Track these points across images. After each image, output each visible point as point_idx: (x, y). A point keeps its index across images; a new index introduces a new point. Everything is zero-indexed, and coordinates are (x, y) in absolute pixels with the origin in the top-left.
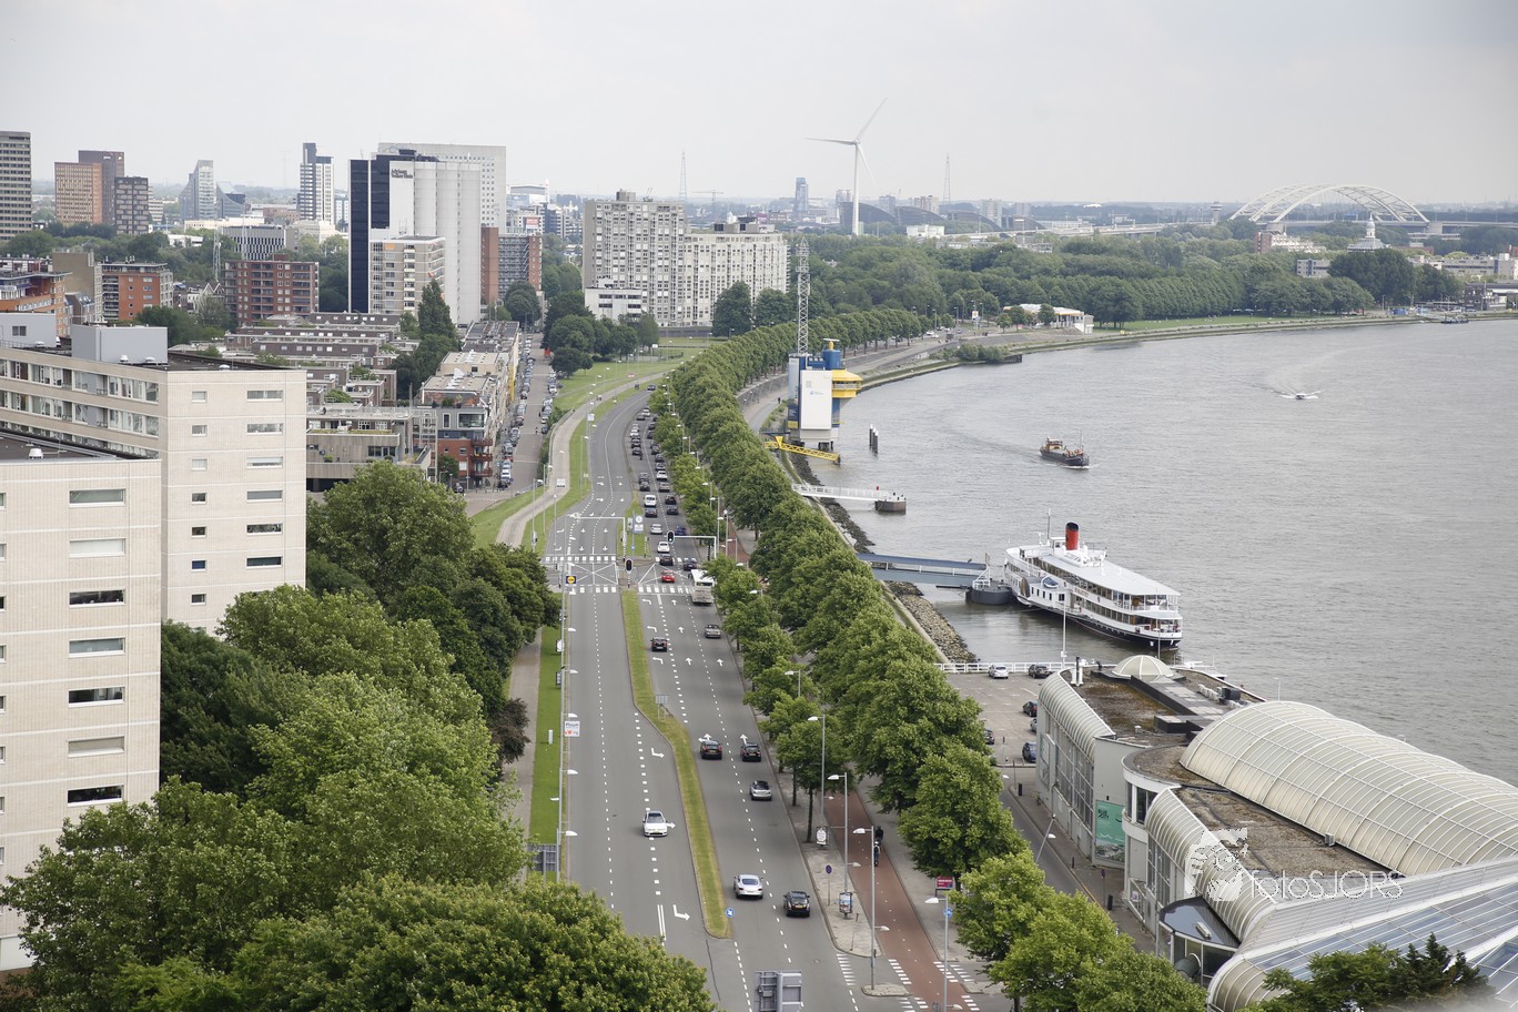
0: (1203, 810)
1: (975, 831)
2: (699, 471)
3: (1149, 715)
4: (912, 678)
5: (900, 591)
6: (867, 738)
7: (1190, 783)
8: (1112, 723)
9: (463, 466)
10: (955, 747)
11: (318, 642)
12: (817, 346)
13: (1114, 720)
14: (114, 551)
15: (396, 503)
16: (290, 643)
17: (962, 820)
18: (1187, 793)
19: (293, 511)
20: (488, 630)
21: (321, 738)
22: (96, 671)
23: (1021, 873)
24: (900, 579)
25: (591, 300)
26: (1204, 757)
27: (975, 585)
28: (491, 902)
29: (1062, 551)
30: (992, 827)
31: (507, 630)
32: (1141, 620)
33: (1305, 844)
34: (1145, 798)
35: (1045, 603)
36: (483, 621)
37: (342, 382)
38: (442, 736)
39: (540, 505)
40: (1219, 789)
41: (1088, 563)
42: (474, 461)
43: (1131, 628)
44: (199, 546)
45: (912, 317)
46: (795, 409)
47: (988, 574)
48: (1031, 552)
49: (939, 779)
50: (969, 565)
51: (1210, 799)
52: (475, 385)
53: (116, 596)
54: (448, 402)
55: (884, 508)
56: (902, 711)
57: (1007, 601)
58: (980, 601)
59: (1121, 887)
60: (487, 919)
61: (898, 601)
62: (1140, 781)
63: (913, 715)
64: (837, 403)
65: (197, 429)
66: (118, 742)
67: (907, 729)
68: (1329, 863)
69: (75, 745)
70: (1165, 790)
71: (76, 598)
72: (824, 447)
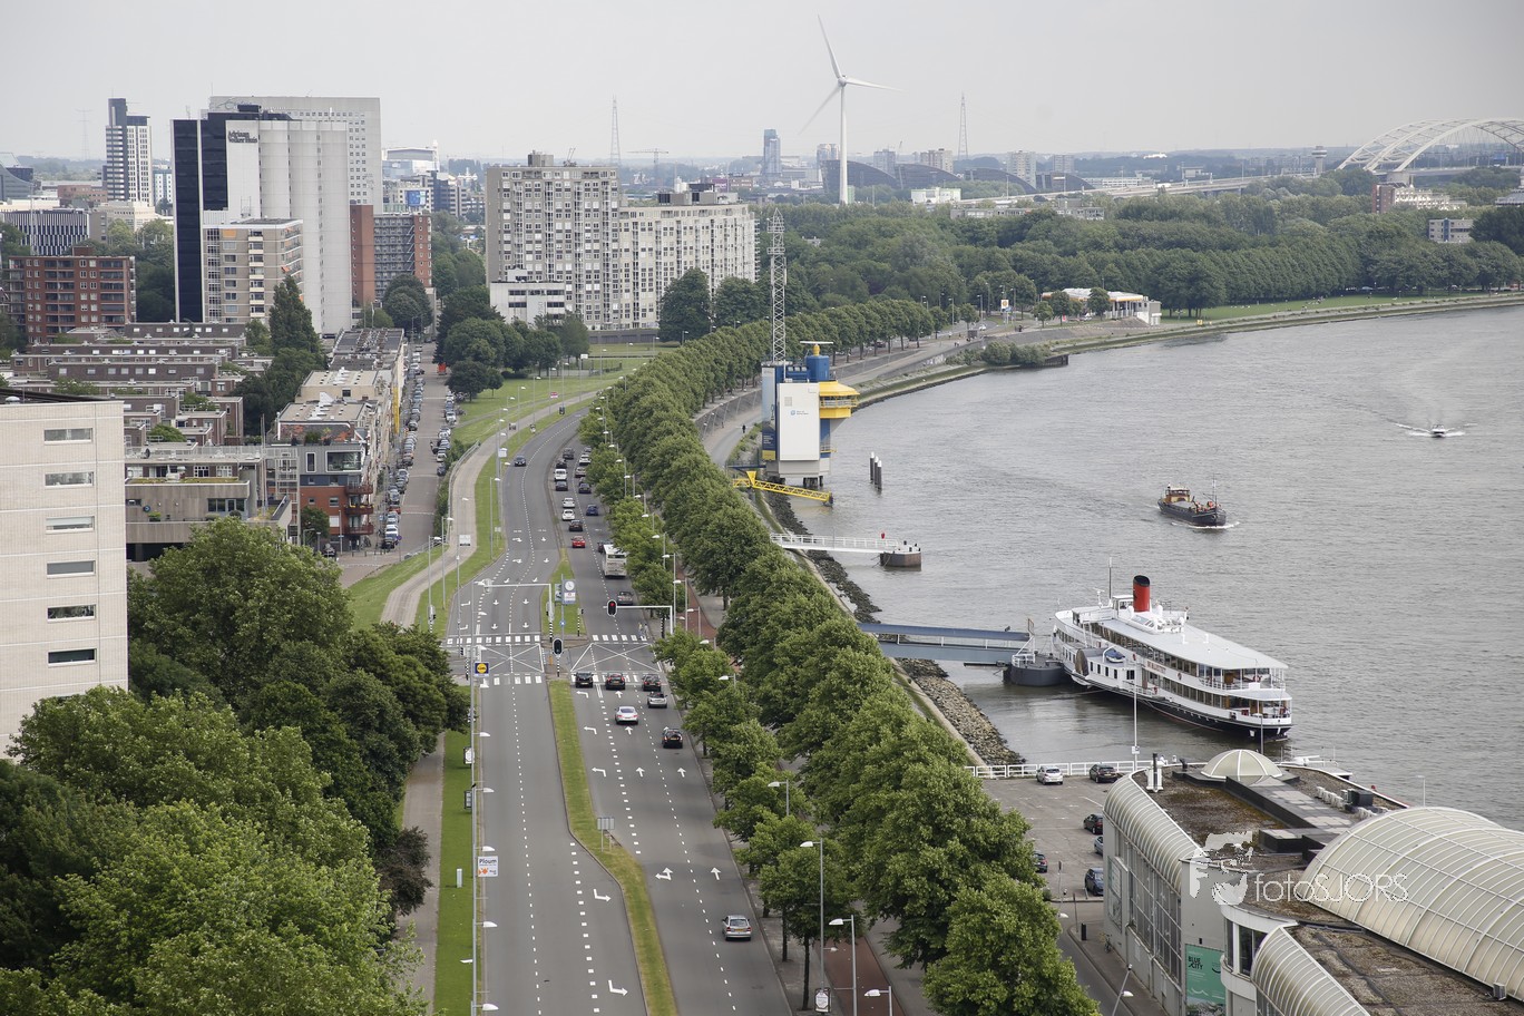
3: (1255, 829)
4: (938, 787)
5: (916, 671)
6: (880, 868)
7: (1309, 919)
8: (1202, 840)
10: (996, 879)
12: (798, 353)
15: (246, 573)
16: (107, 764)
17: (1008, 975)
18: (1306, 933)
19: (110, 587)
21: (153, 890)
24: (916, 655)
25: (499, 297)
27: (1015, 660)
29: (1129, 613)
30: (1049, 984)
31: (397, 737)
33: (1465, 996)
34: (1251, 940)
35: (1108, 682)
36: (367, 726)
37: (170, 414)
38: (315, 884)
39: (438, 570)
41: (1163, 628)
42: (349, 514)
43: (1223, 713)
45: (922, 310)
47: (1032, 646)
48: (1089, 616)
49: (975, 919)
52: (348, 413)
54: (312, 437)
55: (891, 563)
57: (1058, 682)
61: (914, 685)
62: (1243, 918)
63: (940, 835)
64: (826, 425)
67: (932, 855)
70: (1276, 932)
72: (811, 483)
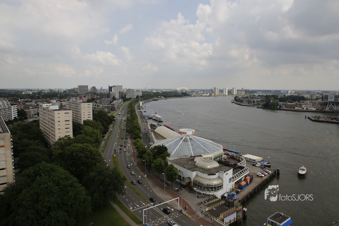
0: (154, 135)
2: (129, 109)
3: (154, 127)
5: (144, 118)
7: (154, 132)
9: (113, 109)
13: (151, 128)
19: (91, 113)
22: (67, 126)
23: (138, 140)
25: (127, 96)
26: (156, 130)
29: (155, 115)
32: (160, 120)
33: (161, 137)
35: (154, 119)
37: (105, 103)
40: (156, 133)
41: (157, 116)
44: (84, 116)
45: (150, 97)
48: (153, 115)
50: (149, 116)
51: (155, 134)
52: (115, 103)
53: (69, 121)
54: (112, 104)
55: (145, 112)
57: (151, 118)
58: (149, 118)
64: (143, 104)
65: (84, 107)
66: (69, 132)
69: (66, 132)
70: (152, 133)
71: (65, 121)
72: (142, 107)
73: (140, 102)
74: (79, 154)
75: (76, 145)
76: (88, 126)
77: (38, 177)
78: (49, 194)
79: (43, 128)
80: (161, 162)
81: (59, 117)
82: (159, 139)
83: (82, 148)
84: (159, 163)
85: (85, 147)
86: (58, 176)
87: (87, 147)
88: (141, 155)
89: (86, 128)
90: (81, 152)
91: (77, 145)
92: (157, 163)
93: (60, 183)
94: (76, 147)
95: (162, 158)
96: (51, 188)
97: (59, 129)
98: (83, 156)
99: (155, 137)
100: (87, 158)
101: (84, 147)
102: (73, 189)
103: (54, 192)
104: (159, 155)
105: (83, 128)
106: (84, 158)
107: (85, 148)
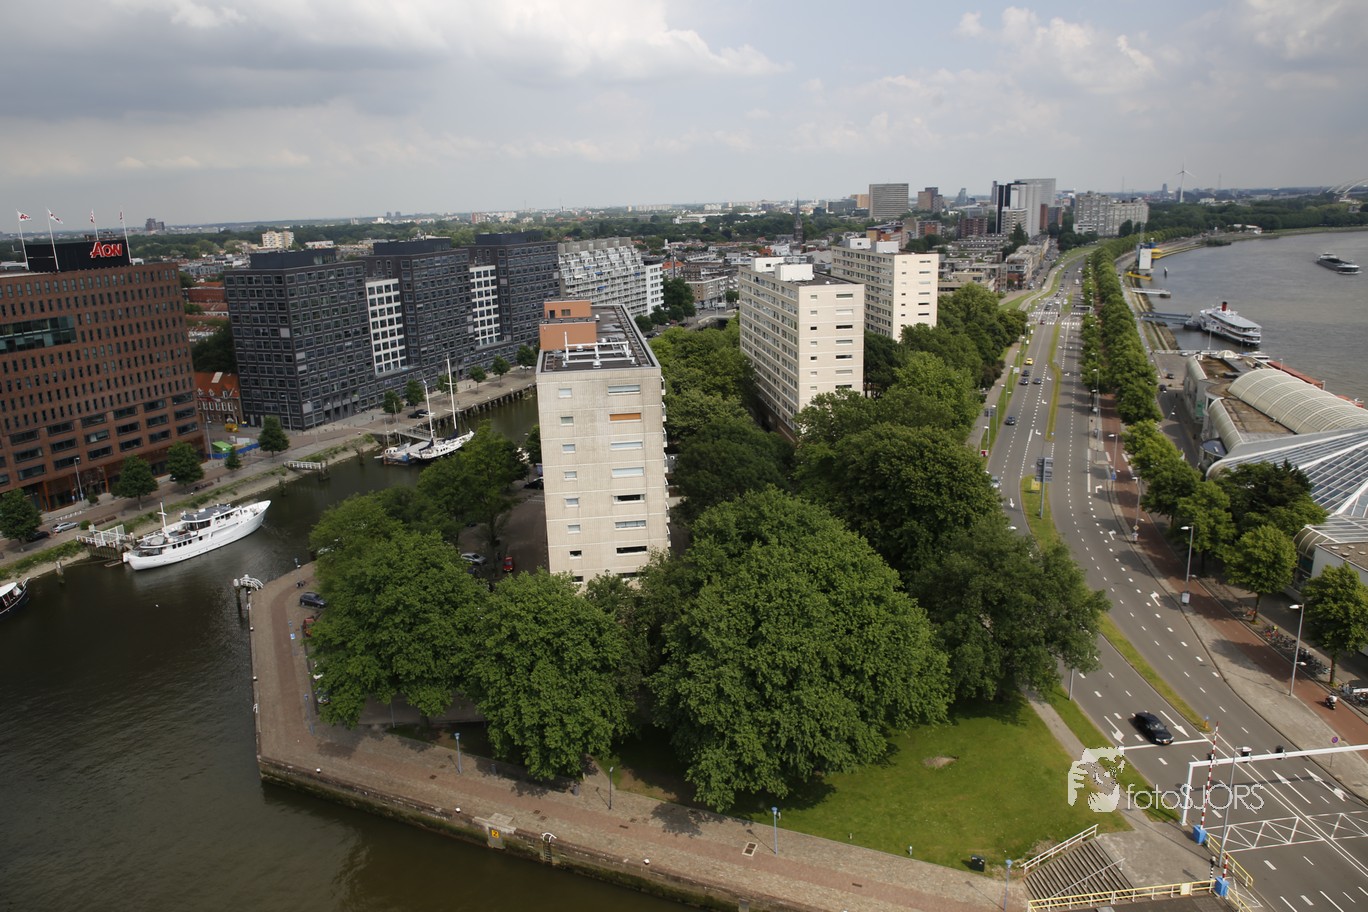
0: (1230, 408)
1: (1143, 411)
2: (1091, 283)
3: (1223, 372)
4: (1132, 358)
5: (1159, 325)
7: (1228, 396)
8: (1207, 375)
9: (1016, 283)
10: (1142, 382)
11: (928, 341)
12: (1148, 241)
13: (1210, 374)
14: (850, 313)
15: (973, 296)
16: (919, 341)
17: (1139, 407)
18: (1225, 401)
19: (933, 299)
20: (997, 337)
21: (914, 373)
22: (844, 349)
23: (1148, 427)
24: (1160, 320)
25: (1075, 227)
26: (1235, 387)
27: (1187, 323)
28: (910, 434)
29: (1221, 312)
30: (1149, 410)
32: (1245, 336)
33: (1264, 420)
34: (1210, 401)
35: (1211, 329)
36: (996, 334)
37: (982, 256)
38: (955, 375)
39: (1039, 294)
40: (1238, 399)
41: (1231, 316)
42: (1020, 281)
43: (1240, 339)
44: (903, 310)
45: (1192, 230)
46: (1137, 262)
47: (1193, 319)
48: (1209, 312)
50: (1186, 316)
51: (1233, 403)
52: (1025, 256)
53: (850, 327)
54: (1013, 262)
55: (1163, 296)
56: (1127, 369)
58: (1188, 328)
59: (1201, 431)
60: (907, 440)
62: (1209, 396)
63: (1131, 370)
64: (1153, 260)
65: (904, 273)
66: (851, 371)
67: (1127, 375)
68: (1271, 428)
69: (838, 372)
70: (1217, 400)
71: (838, 327)
72: (1147, 275)
73: (1143, 251)
74: (901, 470)
75: (890, 429)
76: (925, 353)
77: (756, 547)
78: (794, 621)
79: (751, 349)
80: (1276, 543)
81: (815, 312)
82: (1254, 431)
83: (914, 444)
84: (1268, 552)
85: (927, 442)
86: (826, 553)
87: (936, 442)
88: (1165, 497)
89: (916, 359)
90: (911, 460)
91: (894, 430)
92: (1255, 547)
93: (835, 580)
94: (890, 439)
95: (1283, 527)
96: (801, 597)
97: (813, 358)
98: (917, 480)
99: (1236, 418)
100: (932, 491)
101: (921, 444)
102: (882, 612)
103: (815, 614)
104: (1261, 512)
105: (903, 358)
106: (922, 487)
107: (927, 447)
